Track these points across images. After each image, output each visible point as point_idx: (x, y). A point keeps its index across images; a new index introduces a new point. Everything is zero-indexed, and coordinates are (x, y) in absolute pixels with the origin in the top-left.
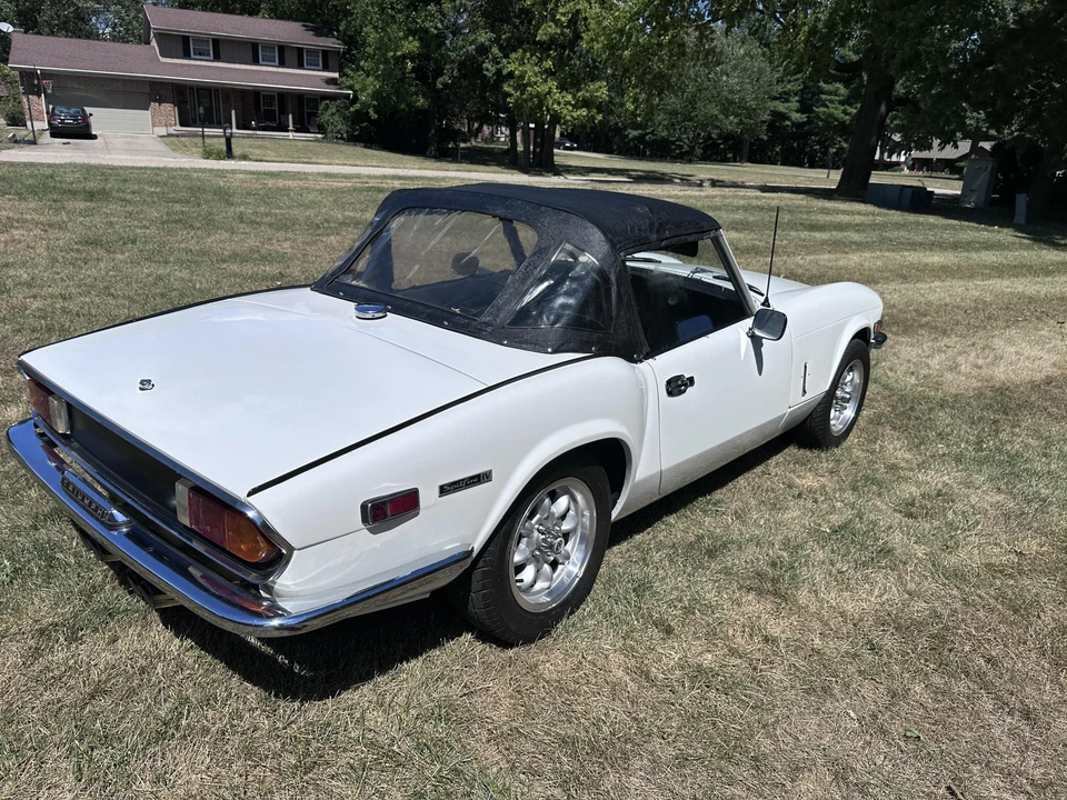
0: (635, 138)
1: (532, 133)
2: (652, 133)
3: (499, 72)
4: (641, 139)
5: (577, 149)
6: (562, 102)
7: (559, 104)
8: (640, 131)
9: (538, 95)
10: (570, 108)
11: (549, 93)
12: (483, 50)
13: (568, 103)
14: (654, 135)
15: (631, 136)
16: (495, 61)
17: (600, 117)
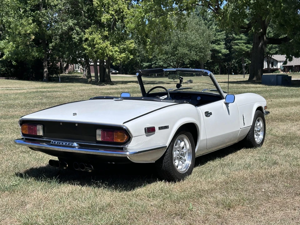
0: (147, 67)
1: (98, 67)
2: (155, 64)
3: (81, 38)
4: (149, 67)
5: (119, 73)
6: (113, 50)
7: (112, 51)
8: (148, 63)
9: (101, 48)
10: (118, 53)
11: (107, 47)
12: (71, 29)
13: (116, 51)
14: (156, 64)
15: (144, 66)
16: (78, 34)
17: (132, 57)
